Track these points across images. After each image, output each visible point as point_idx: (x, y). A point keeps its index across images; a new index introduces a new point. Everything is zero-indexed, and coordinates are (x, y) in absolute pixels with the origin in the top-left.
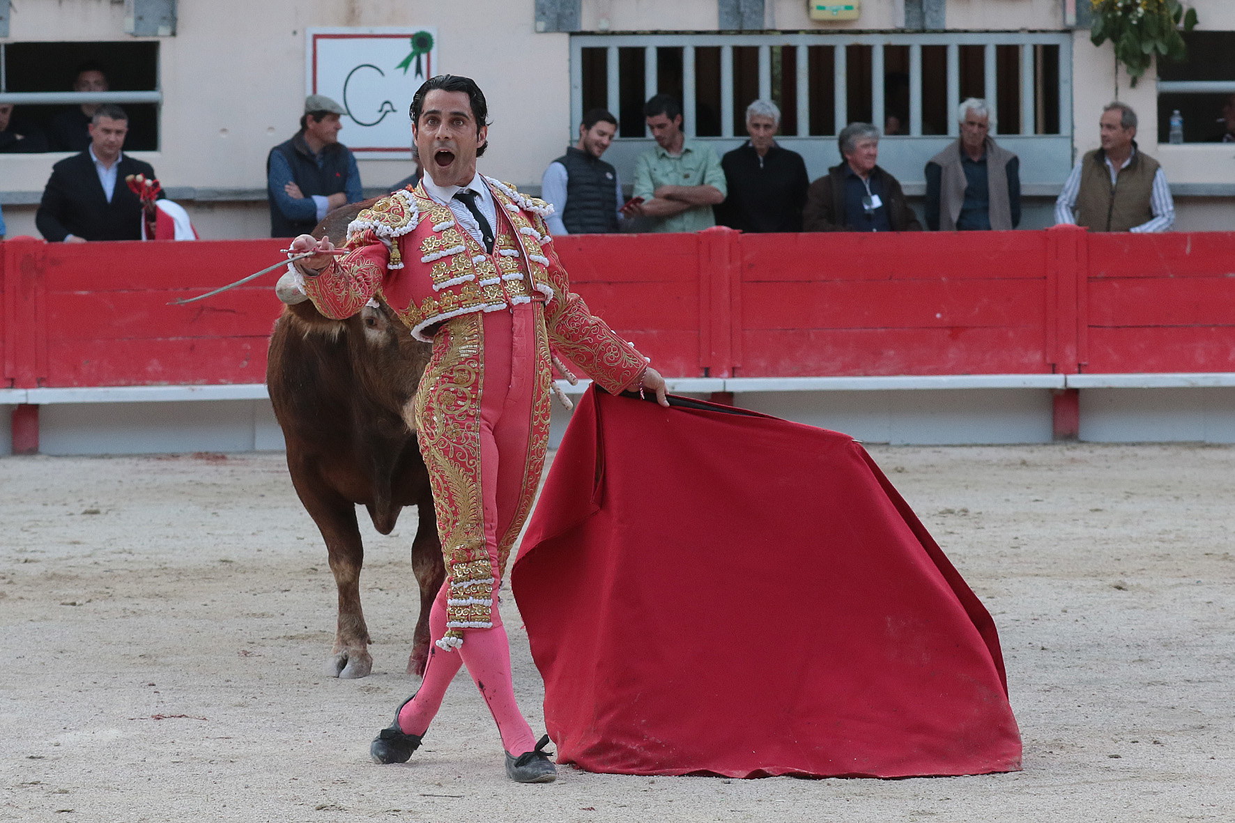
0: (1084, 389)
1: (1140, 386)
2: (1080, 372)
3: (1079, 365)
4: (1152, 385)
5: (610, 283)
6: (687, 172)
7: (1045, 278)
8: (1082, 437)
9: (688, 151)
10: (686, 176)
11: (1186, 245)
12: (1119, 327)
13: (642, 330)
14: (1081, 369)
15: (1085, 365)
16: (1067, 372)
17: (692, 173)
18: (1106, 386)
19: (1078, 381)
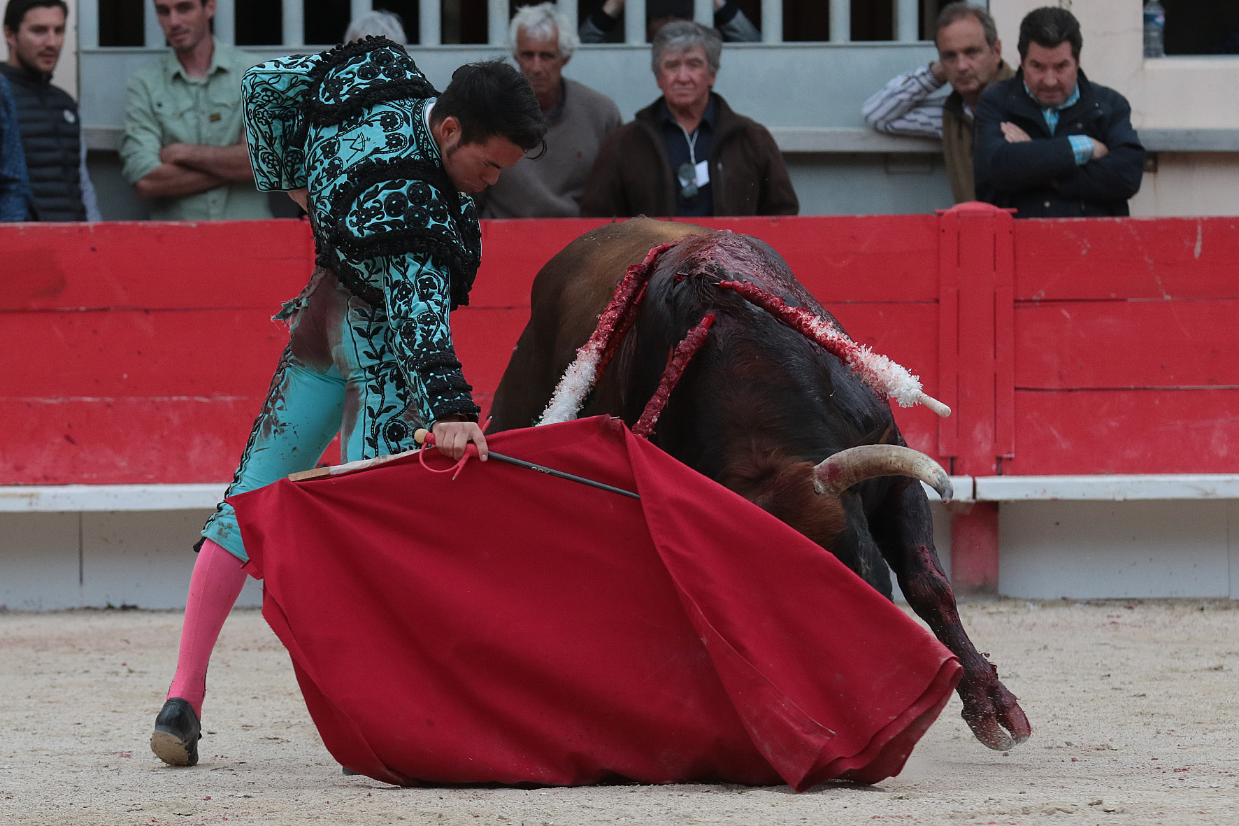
0: (1007, 502)
1: (1110, 497)
2: (999, 473)
3: (999, 460)
4: (1132, 496)
5: (147, 311)
6: (216, 110)
7: (937, 301)
8: (1002, 591)
9: (221, 71)
10: (215, 118)
11: (1194, 240)
12: (1071, 390)
13: (208, 396)
14: (1002, 467)
15: (1010, 459)
16: (977, 472)
17: (225, 114)
18: (1048, 496)
19: (995, 488)
